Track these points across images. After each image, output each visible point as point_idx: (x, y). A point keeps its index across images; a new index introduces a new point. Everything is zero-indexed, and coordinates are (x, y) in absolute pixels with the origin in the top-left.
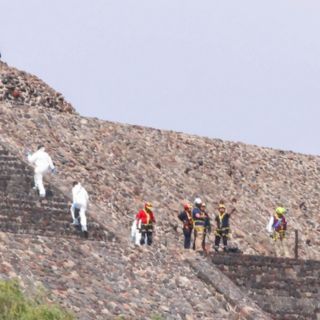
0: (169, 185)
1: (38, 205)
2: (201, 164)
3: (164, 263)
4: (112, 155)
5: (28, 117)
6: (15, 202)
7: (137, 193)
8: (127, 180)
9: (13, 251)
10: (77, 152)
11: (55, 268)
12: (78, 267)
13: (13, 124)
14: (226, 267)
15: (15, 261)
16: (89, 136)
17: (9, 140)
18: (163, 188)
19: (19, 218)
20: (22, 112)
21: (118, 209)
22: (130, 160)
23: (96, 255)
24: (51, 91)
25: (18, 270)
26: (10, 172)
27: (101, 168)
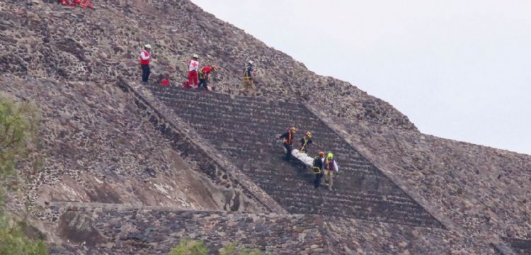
0: (485, 187)
1: (385, 199)
2: (510, 172)
3: (475, 246)
4: (443, 164)
5: (381, 132)
6: (368, 196)
7: (460, 192)
8: (453, 182)
9: (361, 233)
10: (416, 159)
11: (392, 247)
12: (409, 246)
13: (369, 138)
14: (522, 251)
15: (362, 241)
16: (427, 149)
17: (365, 149)
18: (481, 189)
19: (370, 209)
20: (376, 128)
21: (445, 204)
22: (456, 168)
23: (424, 238)
24: (399, 114)
25: (364, 248)
26: (365, 173)
27: (433, 173)
